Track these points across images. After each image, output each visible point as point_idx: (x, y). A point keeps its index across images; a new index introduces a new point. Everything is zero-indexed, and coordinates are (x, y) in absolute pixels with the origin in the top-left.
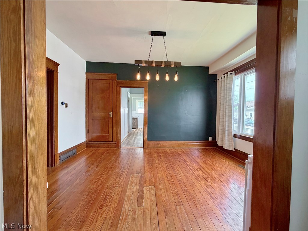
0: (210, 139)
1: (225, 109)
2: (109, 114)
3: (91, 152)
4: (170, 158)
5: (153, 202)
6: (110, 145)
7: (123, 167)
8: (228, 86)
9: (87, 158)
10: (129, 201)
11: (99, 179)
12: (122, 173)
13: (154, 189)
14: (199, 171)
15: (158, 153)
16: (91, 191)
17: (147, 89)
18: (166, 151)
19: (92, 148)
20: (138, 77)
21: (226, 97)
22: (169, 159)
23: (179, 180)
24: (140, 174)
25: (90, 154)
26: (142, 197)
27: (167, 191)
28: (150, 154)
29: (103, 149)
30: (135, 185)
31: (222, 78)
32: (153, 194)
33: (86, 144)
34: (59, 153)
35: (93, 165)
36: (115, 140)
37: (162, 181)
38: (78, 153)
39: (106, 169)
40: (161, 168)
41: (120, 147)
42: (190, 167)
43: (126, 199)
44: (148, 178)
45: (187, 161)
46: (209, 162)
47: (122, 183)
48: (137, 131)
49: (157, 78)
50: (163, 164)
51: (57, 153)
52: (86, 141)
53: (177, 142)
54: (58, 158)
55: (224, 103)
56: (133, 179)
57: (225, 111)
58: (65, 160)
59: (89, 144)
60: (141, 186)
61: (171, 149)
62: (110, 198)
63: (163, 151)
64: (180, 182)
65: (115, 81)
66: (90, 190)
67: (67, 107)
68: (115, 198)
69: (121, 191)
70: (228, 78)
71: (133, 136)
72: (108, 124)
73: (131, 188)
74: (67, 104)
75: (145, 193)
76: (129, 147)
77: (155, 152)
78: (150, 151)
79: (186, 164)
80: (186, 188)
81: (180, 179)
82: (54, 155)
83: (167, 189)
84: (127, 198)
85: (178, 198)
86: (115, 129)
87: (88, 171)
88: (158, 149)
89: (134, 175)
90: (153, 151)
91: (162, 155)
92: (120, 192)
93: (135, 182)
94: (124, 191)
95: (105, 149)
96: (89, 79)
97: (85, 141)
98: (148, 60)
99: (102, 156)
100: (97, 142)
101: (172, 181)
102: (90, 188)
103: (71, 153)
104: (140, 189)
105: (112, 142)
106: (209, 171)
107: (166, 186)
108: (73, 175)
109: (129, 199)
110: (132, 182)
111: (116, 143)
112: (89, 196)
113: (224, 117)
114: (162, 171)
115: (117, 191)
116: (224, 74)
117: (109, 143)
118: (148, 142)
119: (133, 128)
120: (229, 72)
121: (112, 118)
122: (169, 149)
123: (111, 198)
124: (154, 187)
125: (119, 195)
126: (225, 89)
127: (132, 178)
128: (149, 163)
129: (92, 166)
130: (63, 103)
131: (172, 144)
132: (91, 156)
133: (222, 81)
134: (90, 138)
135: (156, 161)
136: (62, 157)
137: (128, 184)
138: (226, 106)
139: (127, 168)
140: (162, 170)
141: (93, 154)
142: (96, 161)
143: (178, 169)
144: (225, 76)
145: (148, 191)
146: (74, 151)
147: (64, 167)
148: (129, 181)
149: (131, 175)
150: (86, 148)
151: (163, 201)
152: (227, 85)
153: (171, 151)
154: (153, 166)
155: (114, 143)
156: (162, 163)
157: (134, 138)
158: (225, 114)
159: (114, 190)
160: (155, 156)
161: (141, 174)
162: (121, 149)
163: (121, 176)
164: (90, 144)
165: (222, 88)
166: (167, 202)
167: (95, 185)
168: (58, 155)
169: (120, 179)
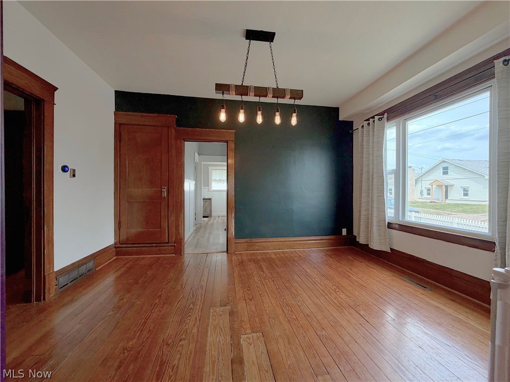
0: (344, 232)
1: (371, 179)
2: (162, 191)
3: (125, 264)
4: (279, 271)
5: (267, 371)
6: (165, 250)
7: (193, 295)
8: (375, 139)
9: (118, 278)
10: (213, 374)
11: (145, 323)
12: (192, 306)
13: (262, 339)
14: (339, 293)
15: (256, 261)
16: (126, 354)
17: (232, 145)
18: (269, 256)
19: (127, 257)
20: (223, 117)
21: (373, 159)
22: (278, 273)
23: (308, 315)
24: (228, 308)
25: (123, 269)
26: (241, 362)
27: (289, 343)
28: (241, 263)
29: (151, 257)
30: (222, 333)
31: (363, 126)
32: (262, 352)
33: (115, 249)
34: (55, 270)
35: (129, 292)
36: (174, 239)
37: (274, 318)
38: (99, 268)
39: (157, 301)
40: (268, 292)
41: (182, 254)
42: (320, 286)
43: (207, 369)
44: (246, 314)
45: (312, 274)
46: (351, 275)
47: (195, 330)
48: (212, 221)
49: (259, 119)
50: (269, 284)
51: (51, 271)
52: (115, 244)
53: (287, 239)
54: (54, 282)
55: (369, 170)
56: (215, 320)
57: (371, 182)
58: (70, 284)
59: (120, 249)
60: (235, 335)
61: (278, 253)
62: (170, 370)
63: (264, 256)
64: (310, 320)
65: (173, 130)
66: (124, 353)
67: (74, 176)
68: (182, 368)
69: (193, 350)
70: (375, 126)
71: (205, 231)
72: (159, 210)
73: (213, 341)
74: (74, 171)
75: (245, 350)
76: (201, 251)
77: (250, 260)
78: (240, 258)
79: (310, 280)
80: (324, 333)
81: (308, 313)
82: (44, 276)
83: (288, 338)
84: (208, 366)
85: (316, 357)
86: (173, 218)
87: (119, 308)
88: (253, 254)
89: (218, 309)
90: (245, 258)
91: (264, 265)
92: (191, 353)
93: (221, 325)
94: (200, 350)
95: (154, 257)
96: (120, 124)
97: (113, 243)
98: (240, 84)
99: (148, 272)
100: (137, 246)
101: (295, 317)
102: (125, 349)
103: (83, 269)
104: (233, 342)
105: (168, 243)
106: (357, 293)
107: (285, 330)
108: (85, 317)
109: (213, 368)
110: (215, 327)
111: (174, 246)
112: (122, 370)
113: (369, 193)
114: (271, 297)
115: (184, 352)
116: (368, 120)
117: (161, 246)
118: (237, 242)
119: (204, 217)
120: (376, 115)
121: (167, 198)
122: (275, 254)
123: (173, 369)
124: (261, 334)
125: (191, 362)
126: (371, 144)
127: (214, 317)
128: (242, 281)
129: (128, 296)
130: (64, 169)
131: (279, 243)
132: (126, 272)
133: (364, 132)
134: (123, 237)
135: (255, 278)
136: (63, 280)
137: (208, 331)
138: (373, 173)
139: (202, 294)
140: (270, 295)
141: (130, 268)
142: (137, 284)
143: (300, 291)
144: (369, 123)
145: (251, 344)
146: (90, 265)
147: (65, 301)
148: (208, 325)
149: (212, 311)
150: (115, 258)
151: (287, 367)
152: (373, 139)
153: (278, 256)
154: (251, 287)
155: (172, 244)
156: (267, 281)
157: (207, 235)
158: (371, 188)
159: (180, 348)
160: (252, 267)
161: (230, 307)
162: (186, 255)
163: (190, 314)
164: (123, 249)
165: (365, 144)
166: (295, 370)
167: (134, 341)
168: (53, 277)
169: (188, 321)
